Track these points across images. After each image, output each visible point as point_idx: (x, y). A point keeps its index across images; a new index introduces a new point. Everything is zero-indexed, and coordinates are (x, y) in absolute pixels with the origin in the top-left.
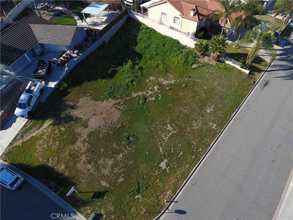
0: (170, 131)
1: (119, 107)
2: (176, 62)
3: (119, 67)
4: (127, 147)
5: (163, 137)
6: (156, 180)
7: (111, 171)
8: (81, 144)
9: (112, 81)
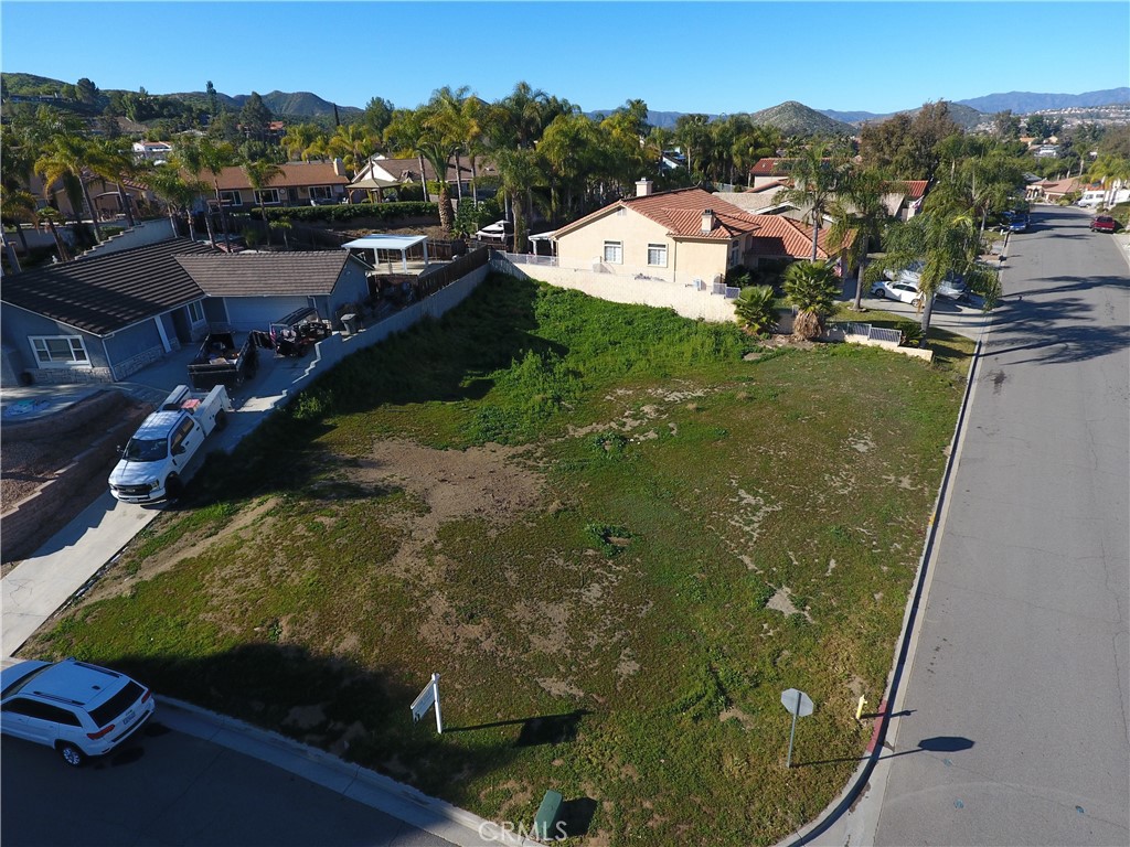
0: (756, 508)
1: (530, 463)
2: (688, 355)
3: (496, 372)
4: (610, 563)
5: (737, 524)
6: (779, 652)
7: (571, 641)
8: (417, 560)
9: (482, 404)
